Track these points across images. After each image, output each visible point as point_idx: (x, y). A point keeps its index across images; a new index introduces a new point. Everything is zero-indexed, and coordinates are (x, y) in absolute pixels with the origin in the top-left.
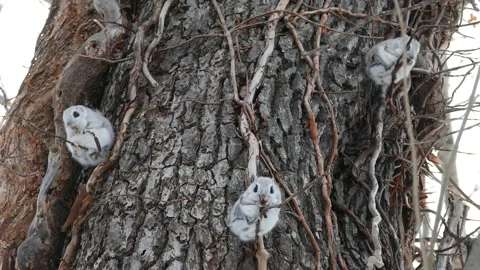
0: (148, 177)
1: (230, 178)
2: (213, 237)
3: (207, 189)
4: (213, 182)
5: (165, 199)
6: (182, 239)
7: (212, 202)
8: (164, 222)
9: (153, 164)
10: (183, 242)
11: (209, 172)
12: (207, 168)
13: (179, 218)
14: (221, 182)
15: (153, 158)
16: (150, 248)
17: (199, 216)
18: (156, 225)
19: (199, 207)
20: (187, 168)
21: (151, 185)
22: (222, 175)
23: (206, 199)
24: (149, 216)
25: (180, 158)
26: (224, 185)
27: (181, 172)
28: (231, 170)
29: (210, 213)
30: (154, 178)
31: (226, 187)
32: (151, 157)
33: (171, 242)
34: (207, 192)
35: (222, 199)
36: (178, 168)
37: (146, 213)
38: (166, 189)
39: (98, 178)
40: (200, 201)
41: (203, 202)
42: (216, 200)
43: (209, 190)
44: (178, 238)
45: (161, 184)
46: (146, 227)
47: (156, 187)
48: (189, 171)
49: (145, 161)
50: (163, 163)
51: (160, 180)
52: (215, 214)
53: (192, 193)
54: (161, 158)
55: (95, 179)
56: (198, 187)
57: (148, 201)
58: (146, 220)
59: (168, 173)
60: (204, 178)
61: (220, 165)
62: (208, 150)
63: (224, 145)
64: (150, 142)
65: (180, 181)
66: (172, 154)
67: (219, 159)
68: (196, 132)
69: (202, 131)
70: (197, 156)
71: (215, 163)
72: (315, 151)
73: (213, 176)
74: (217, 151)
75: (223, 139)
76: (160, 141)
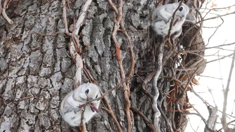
0: (6, 83)
1: (63, 84)
2: (51, 122)
3: (47, 90)
4: (51, 86)
5: (18, 97)
6: (30, 123)
7: (50, 100)
8: (17, 112)
9: (10, 75)
10: (31, 125)
11: (48, 80)
12: (47, 77)
13: (28, 110)
14: (57, 86)
15: (10, 71)
16: (8, 129)
17: (42, 108)
18: (12, 114)
19: (42, 102)
20: (33, 77)
21: (8, 88)
22: (57, 82)
23: (47, 97)
24: (8, 108)
25: (29, 72)
26: (59, 88)
27: (29, 80)
28: (63, 79)
29: (49, 106)
30: (11, 83)
31: (60, 90)
32: (8, 70)
33: (22, 125)
34: (47, 92)
35: (58, 98)
36: (27, 77)
37: (5, 106)
38: (19, 90)
40: (42, 99)
41: (45, 99)
42: (53, 98)
43: (49, 92)
44: (27, 123)
45: (15, 88)
46: (5, 115)
47: (12, 89)
48: (34, 79)
49: (4, 73)
50: (17, 74)
51: (15, 85)
52: (53, 107)
53: (37, 93)
54: (16, 70)
56: (41, 89)
57: (6, 99)
58: (5, 110)
59: (21, 80)
60: (45, 84)
61: (56, 75)
62: (48, 65)
63: (59, 62)
64: (7, 61)
65: (29, 86)
66: (23, 68)
67: (55, 71)
68: (39, 54)
69: (43, 53)
70: (40, 69)
71: (53, 74)
72: (120, 68)
73: (51, 82)
74: (54, 66)
75: (58, 59)
76: (15, 60)
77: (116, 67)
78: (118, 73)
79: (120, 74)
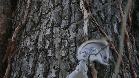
0: (39, 34)
1: (77, 32)
2: (71, 65)
3: (66, 40)
4: (69, 36)
5: (47, 47)
6: (56, 68)
7: (69, 46)
8: (47, 58)
9: (41, 26)
10: (57, 69)
11: (67, 30)
12: (66, 28)
13: (54, 56)
14: (73, 35)
15: (42, 23)
16: (42, 73)
17: (63, 55)
18: (43, 61)
19: (63, 50)
20: (57, 28)
21: (40, 39)
22: (73, 31)
23: (66, 45)
24: (40, 56)
25: (53, 23)
26: (74, 36)
27: (54, 31)
28: (77, 28)
29: (68, 52)
30: (42, 35)
31: (75, 38)
32: (40, 22)
33: (51, 70)
34: (66, 41)
35: (74, 45)
36: (53, 29)
37: (39, 54)
38: (47, 41)
39: (17, 34)
40: (63, 47)
42: (71, 45)
43: (67, 40)
44: (54, 67)
45: (45, 38)
46: (39, 62)
47: (43, 39)
48: (58, 30)
49: (38, 25)
50: (46, 26)
51: (45, 36)
52: (71, 53)
53: (60, 42)
54: (45, 23)
55: (16, 34)
56: (62, 39)
57: (39, 48)
58: (39, 58)
59: (48, 32)
60: (64, 34)
61: (72, 26)
62: (66, 18)
63: (74, 15)
64: (39, 14)
65: (54, 36)
66: (50, 21)
67: (71, 22)
68: (60, 8)
69: (63, 8)
70: (61, 22)
71: (70, 24)
72: (119, 9)
73: (69, 32)
74: (70, 18)
75: (73, 12)
76: (44, 13)
77: (117, 9)
78: (118, 14)
79: (120, 14)
